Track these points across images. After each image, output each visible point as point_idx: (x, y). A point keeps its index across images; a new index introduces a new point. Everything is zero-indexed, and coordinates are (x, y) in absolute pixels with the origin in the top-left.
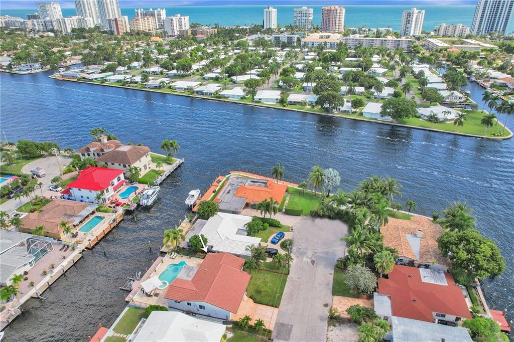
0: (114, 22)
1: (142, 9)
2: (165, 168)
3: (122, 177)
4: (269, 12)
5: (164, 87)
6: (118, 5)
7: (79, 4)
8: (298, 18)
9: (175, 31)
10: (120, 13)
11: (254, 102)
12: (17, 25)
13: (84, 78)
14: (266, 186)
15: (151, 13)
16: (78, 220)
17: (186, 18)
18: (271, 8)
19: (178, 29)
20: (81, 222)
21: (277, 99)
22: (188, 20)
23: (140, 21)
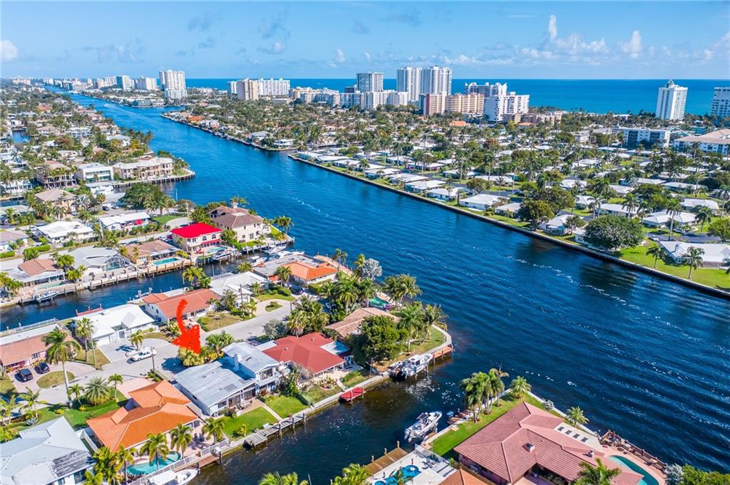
0: (425, 99)
1: (475, 84)
2: (268, 241)
3: (218, 235)
4: (668, 92)
5: (382, 178)
6: (450, 76)
7: (402, 74)
8: (721, 103)
9: (499, 115)
10: (450, 87)
11: (458, 205)
12: (327, 99)
13: (316, 160)
14: (318, 267)
15: (485, 89)
16: (155, 254)
17: (523, 97)
18: (673, 86)
19: (506, 113)
20: (157, 256)
21: (487, 206)
22: (528, 101)
23: (460, 99)
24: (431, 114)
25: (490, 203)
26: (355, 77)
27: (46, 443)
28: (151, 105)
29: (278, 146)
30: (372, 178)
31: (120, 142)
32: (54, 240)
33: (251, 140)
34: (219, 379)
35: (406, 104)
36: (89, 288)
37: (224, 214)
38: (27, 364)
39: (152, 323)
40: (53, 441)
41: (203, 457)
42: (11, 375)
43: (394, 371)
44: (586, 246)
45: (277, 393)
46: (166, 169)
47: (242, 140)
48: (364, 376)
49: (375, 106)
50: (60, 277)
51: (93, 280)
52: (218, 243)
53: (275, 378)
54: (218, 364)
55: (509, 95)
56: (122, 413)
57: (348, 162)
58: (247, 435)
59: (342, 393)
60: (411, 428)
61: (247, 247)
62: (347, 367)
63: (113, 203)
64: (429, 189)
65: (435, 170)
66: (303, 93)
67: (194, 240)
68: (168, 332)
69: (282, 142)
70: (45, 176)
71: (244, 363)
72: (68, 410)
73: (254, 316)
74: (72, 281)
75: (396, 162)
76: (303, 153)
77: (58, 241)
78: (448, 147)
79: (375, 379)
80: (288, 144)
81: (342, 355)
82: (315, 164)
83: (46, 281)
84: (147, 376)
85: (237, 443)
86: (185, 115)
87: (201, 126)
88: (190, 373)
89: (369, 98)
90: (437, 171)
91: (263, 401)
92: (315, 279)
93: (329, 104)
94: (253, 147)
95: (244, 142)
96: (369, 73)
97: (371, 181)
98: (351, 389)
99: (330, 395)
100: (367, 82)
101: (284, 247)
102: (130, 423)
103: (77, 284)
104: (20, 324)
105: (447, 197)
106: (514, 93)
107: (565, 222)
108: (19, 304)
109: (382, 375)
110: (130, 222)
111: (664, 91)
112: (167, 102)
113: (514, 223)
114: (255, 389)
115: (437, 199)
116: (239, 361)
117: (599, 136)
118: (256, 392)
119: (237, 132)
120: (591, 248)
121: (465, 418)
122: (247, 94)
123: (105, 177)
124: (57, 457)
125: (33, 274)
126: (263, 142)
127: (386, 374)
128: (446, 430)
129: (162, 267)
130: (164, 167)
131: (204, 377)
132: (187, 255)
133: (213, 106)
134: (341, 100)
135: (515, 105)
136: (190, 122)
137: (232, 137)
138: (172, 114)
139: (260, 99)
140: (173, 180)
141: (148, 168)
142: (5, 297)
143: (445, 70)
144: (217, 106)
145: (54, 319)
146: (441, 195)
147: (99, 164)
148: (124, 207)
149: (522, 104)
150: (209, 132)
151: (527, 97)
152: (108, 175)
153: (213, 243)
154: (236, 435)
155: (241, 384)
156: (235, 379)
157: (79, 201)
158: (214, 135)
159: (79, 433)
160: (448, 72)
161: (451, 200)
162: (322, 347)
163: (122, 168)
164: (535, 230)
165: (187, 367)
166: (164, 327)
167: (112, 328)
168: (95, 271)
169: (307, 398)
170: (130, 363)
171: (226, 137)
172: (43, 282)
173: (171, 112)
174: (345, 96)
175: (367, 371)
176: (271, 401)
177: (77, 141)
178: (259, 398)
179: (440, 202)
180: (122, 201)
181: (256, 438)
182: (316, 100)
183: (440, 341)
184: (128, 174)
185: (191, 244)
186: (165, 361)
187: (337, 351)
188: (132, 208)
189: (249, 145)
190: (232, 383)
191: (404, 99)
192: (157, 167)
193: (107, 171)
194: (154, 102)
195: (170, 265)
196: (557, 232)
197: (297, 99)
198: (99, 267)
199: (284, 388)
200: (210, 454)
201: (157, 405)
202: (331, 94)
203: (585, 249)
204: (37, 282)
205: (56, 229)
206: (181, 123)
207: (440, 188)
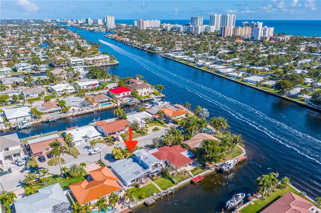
0: (223, 29)
1: (247, 22)
2: (153, 96)
3: (130, 93)
5: (205, 66)
6: (235, 19)
7: (212, 18)
9: (259, 37)
10: (235, 24)
11: (243, 81)
12: (177, 29)
13: (173, 57)
14: (177, 110)
15: (252, 25)
16: (102, 101)
17: (271, 28)
19: (262, 36)
20: (102, 102)
21: (257, 82)
22: (273, 30)
23: (240, 29)
24: (225, 36)
25: (259, 81)
26: (190, 19)
27: (50, 197)
28: (100, 31)
29: (155, 50)
30: (200, 66)
31: (87, 48)
32: (57, 92)
33: (143, 48)
34: (131, 168)
35: (213, 32)
36: (72, 116)
37: (133, 83)
38: (44, 153)
39: (100, 135)
40: (53, 196)
41: (124, 209)
42: (36, 158)
43: (217, 168)
44: (311, 104)
45: (159, 176)
46: (106, 60)
47: (139, 47)
48: (202, 169)
49: (199, 32)
50: (60, 110)
51: (74, 112)
52: (130, 96)
53: (159, 169)
54: (131, 159)
55: (264, 27)
56: (85, 183)
57: (188, 59)
58: (145, 198)
59: (191, 178)
60: (229, 202)
61: (143, 99)
62: (194, 164)
63: (83, 76)
64: (228, 73)
65: (229, 63)
66: (166, 26)
67: (119, 95)
68: (107, 140)
69: (157, 49)
70: (55, 63)
71: (144, 161)
72: (61, 178)
73: (147, 134)
74: (65, 113)
75: (211, 59)
76: (167, 54)
77: (59, 93)
78: (236, 52)
79: (208, 172)
80: (160, 50)
81: (191, 158)
82: (173, 59)
83: (54, 112)
84: (97, 163)
85: (140, 203)
86: (115, 36)
87: (121, 41)
88: (118, 163)
89: (197, 29)
90: (231, 64)
91: (153, 180)
92: (176, 117)
93: (178, 31)
94: (145, 51)
95: (140, 48)
96: (197, 17)
97: (199, 68)
98: (196, 176)
99: (186, 179)
100: (196, 21)
101: (160, 99)
102: (89, 189)
103: (67, 114)
104: (41, 133)
105: (237, 76)
106: (267, 26)
107: (299, 91)
108: (42, 122)
109: (212, 169)
110: (91, 85)
112: (107, 30)
113: (272, 91)
114: (149, 174)
115: (232, 78)
116: (141, 159)
117: (310, 48)
118: (150, 175)
119: (137, 44)
120: (313, 105)
121: (257, 198)
122: (141, 27)
123: (80, 64)
124: (55, 205)
125: (48, 109)
126: (149, 49)
127: (213, 169)
128: (248, 204)
129: (104, 107)
130: (105, 59)
131: (124, 166)
132: (116, 102)
133: (127, 32)
134: (184, 29)
135: (267, 32)
136: (117, 39)
137: (135, 46)
138: (109, 35)
139: (147, 29)
140: (109, 65)
141: (99, 60)
142: (36, 119)
143: (233, 15)
144: (128, 32)
145: (56, 131)
146: (234, 76)
147: (78, 58)
148: (88, 77)
149: (270, 32)
150: (125, 44)
151: (273, 28)
152: (81, 62)
153: (127, 96)
154: (140, 198)
155: (142, 171)
156: (140, 168)
157: (69, 74)
158: (127, 45)
159: (65, 192)
160: (234, 16)
161: (239, 78)
162: (181, 153)
163: (87, 59)
164: (282, 95)
165: (116, 160)
166: (106, 138)
167: (82, 137)
168: (75, 108)
169: (175, 180)
170: (90, 155)
171: (132, 46)
172: (52, 112)
173: (109, 34)
174: (185, 27)
175: (204, 167)
176: (157, 180)
177: (69, 47)
178: (151, 178)
179: (233, 79)
180: (87, 75)
181: (150, 200)
182: (172, 29)
183: (240, 152)
184: (90, 62)
185: (118, 97)
186: (106, 155)
187: (189, 156)
188: (92, 78)
189: (142, 49)
190: (138, 170)
191: (213, 29)
192: (103, 59)
193: (81, 61)
194: (101, 30)
195: (108, 106)
196: (295, 96)
197: (164, 29)
198: (76, 106)
199: (163, 174)
200: (127, 208)
201: (102, 180)
202: (179, 27)
203: (310, 106)
204: (49, 112)
205: (59, 87)
206: (113, 39)
207: (233, 72)
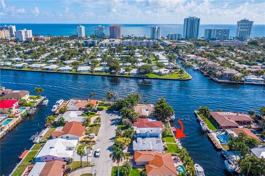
3: (17, 103)
4: (80, 28)
5: (25, 67)
8: (97, 31)
9: (23, 38)
11: (78, 72)
14: (88, 101)
18: (81, 26)
21: (89, 70)
34: (150, 142)
37: (4, 94)
52: (18, 107)
54: (139, 138)
59: (172, 130)
65: (39, 61)
81: (158, 121)
91: (164, 142)
106: (26, 29)
111: (79, 28)
115: (65, 71)
116: (150, 133)
120: (138, 76)
132: (14, 116)
151: (31, 30)
162: (148, 121)
164: (115, 74)
169: (172, 135)
179: (68, 72)
185: (13, 110)
187: (155, 120)
190: (156, 140)
196: (123, 74)
